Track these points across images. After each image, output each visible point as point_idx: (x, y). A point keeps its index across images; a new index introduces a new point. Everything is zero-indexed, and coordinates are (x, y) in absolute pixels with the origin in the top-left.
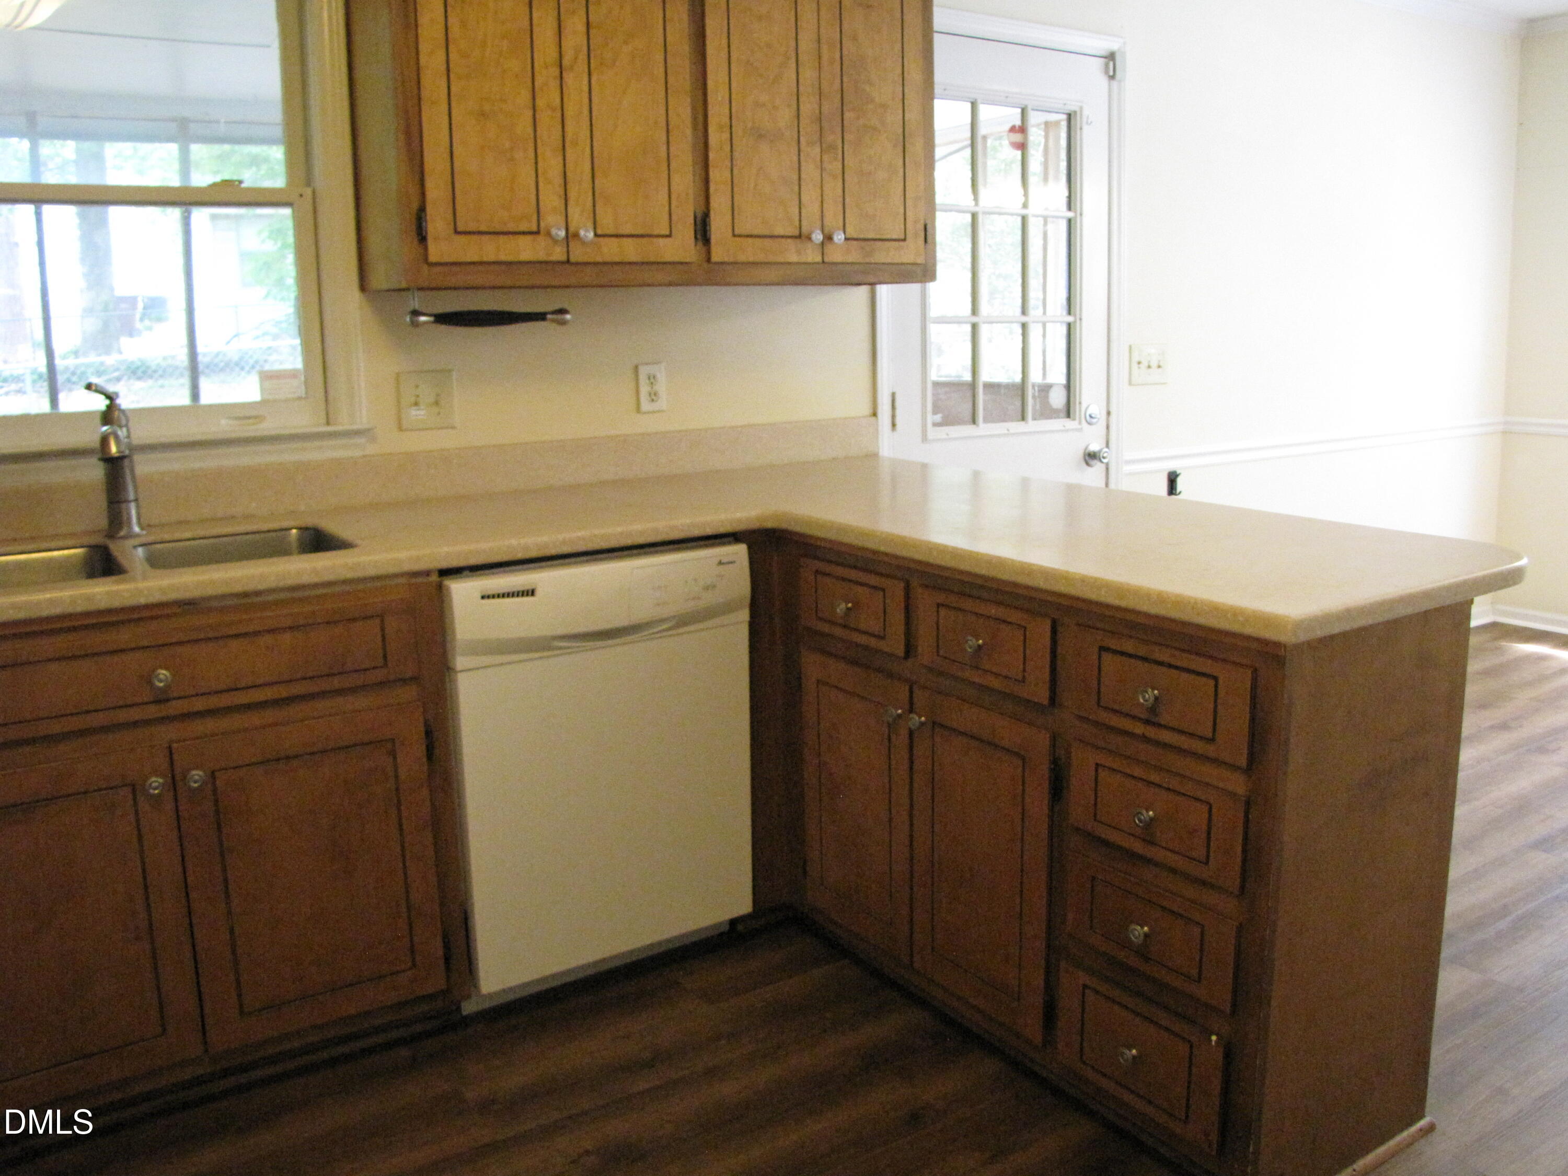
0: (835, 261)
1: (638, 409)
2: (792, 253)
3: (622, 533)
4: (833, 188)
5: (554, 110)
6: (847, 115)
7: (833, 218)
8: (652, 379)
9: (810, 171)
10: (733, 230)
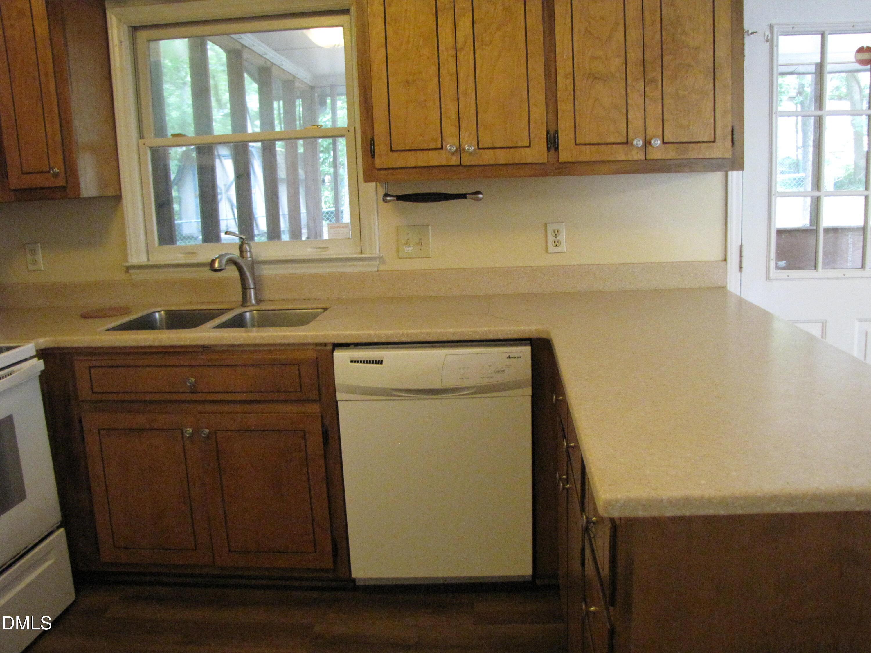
0: (656, 158)
1: (547, 251)
2: (620, 155)
3: (440, 333)
4: (654, 109)
5: (452, 75)
6: (665, 58)
7: (653, 128)
8: (556, 233)
9: (636, 98)
10: (575, 141)
